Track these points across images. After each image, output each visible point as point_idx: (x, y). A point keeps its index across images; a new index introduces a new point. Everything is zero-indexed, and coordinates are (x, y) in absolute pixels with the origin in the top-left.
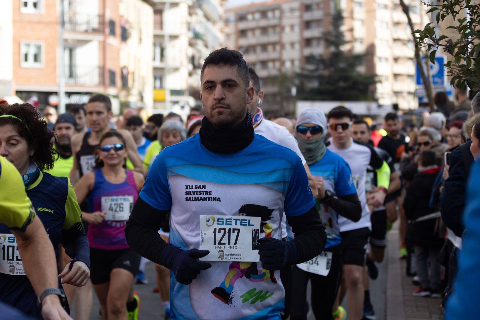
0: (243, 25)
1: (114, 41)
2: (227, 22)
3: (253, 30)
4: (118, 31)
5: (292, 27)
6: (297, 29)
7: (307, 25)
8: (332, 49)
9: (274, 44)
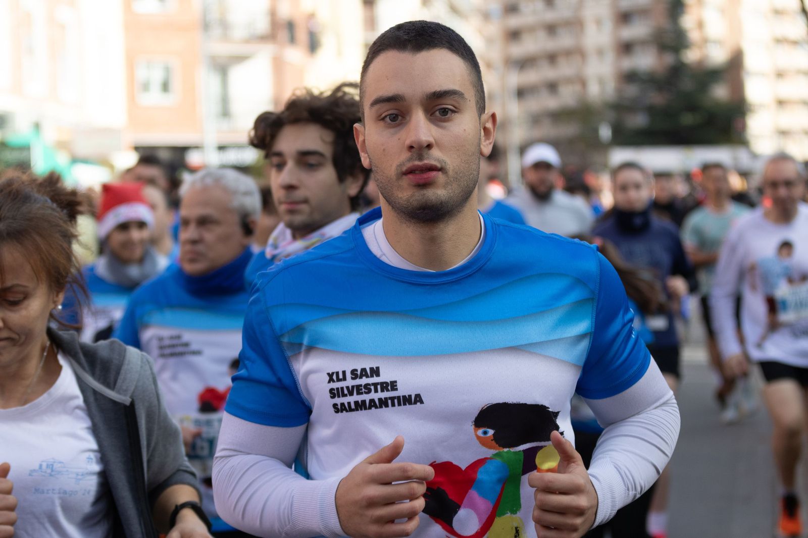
0: (514, 22)
1: (295, 55)
2: (486, 16)
3: (531, 29)
4: (302, 35)
5: (599, 22)
6: (608, 26)
7: (625, 17)
8: (669, 59)
9: (568, 53)
